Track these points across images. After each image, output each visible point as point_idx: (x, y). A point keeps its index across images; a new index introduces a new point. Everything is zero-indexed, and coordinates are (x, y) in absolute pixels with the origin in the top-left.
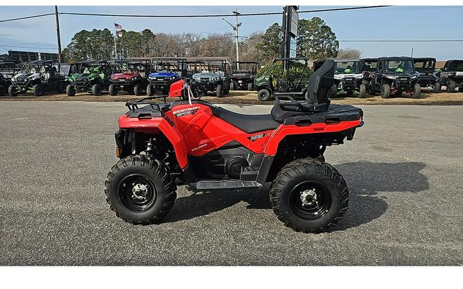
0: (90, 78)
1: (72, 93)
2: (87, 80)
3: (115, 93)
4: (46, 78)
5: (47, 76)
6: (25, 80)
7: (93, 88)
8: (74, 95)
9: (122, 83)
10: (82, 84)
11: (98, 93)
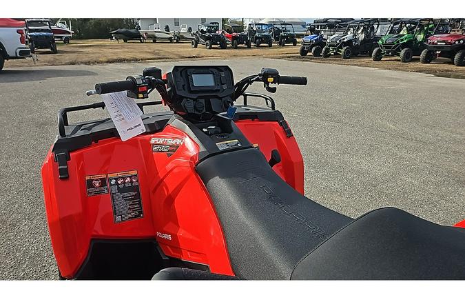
0: (402, 40)
1: (378, 58)
2: (398, 42)
3: (428, 60)
4: (360, 39)
5: (361, 37)
6: (338, 42)
7: (403, 52)
8: (380, 60)
9: (439, 48)
10: (390, 48)
11: (407, 58)
